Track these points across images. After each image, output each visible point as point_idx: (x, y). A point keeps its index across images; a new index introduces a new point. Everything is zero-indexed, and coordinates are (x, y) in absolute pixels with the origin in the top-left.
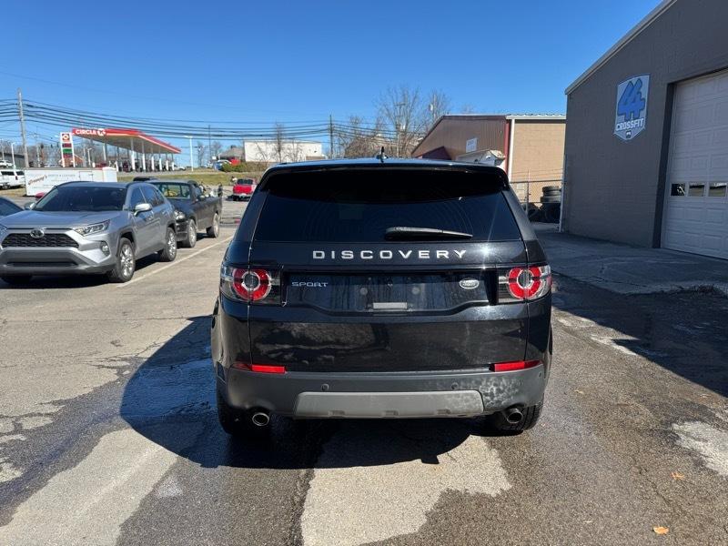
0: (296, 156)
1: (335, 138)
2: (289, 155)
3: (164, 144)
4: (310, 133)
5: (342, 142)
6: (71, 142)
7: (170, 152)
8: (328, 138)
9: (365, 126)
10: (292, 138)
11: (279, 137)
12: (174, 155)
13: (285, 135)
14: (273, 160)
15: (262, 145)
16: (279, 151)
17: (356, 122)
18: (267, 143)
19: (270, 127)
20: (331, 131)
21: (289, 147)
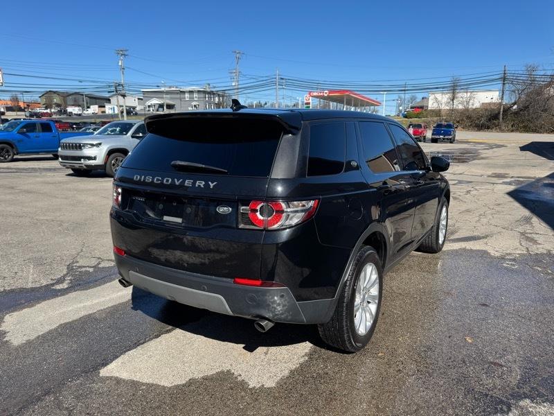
0: (468, 103)
1: (507, 85)
2: (462, 103)
3: (368, 99)
4: (485, 83)
5: (513, 88)
6: (310, 101)
7: (373, 105)
8: (501, 86)
9: (542, 73)
10: (466, 88)
11: (454, 88)
12: (376, 107)
13: (460, 86)
14: (448, 108)
15: (439, 96)
16: (453, 100)
17: (531, 70)
18: (443, 94)
19: (447, 80)
20: (504, 79)
21: (462, 96)
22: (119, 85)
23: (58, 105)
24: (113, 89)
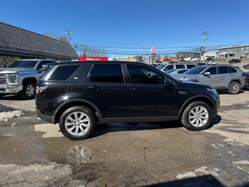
22: (202, 48)
23: (181, 58)
24: (199, 49)
